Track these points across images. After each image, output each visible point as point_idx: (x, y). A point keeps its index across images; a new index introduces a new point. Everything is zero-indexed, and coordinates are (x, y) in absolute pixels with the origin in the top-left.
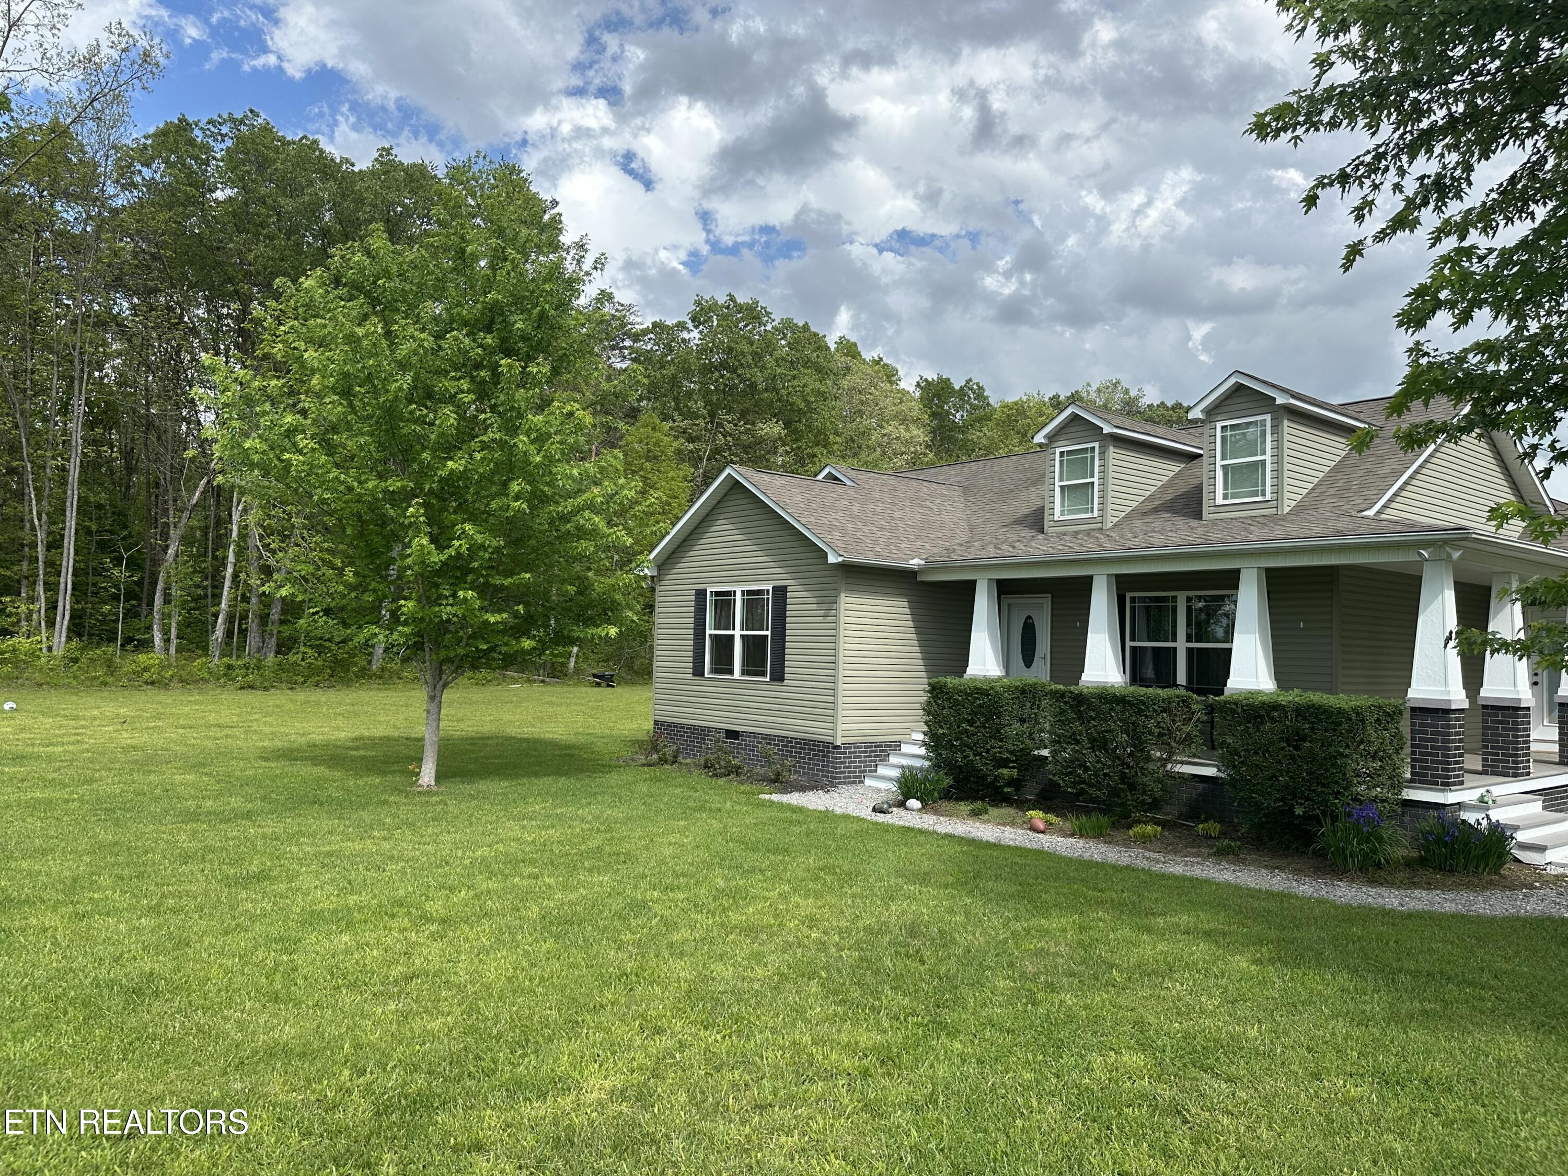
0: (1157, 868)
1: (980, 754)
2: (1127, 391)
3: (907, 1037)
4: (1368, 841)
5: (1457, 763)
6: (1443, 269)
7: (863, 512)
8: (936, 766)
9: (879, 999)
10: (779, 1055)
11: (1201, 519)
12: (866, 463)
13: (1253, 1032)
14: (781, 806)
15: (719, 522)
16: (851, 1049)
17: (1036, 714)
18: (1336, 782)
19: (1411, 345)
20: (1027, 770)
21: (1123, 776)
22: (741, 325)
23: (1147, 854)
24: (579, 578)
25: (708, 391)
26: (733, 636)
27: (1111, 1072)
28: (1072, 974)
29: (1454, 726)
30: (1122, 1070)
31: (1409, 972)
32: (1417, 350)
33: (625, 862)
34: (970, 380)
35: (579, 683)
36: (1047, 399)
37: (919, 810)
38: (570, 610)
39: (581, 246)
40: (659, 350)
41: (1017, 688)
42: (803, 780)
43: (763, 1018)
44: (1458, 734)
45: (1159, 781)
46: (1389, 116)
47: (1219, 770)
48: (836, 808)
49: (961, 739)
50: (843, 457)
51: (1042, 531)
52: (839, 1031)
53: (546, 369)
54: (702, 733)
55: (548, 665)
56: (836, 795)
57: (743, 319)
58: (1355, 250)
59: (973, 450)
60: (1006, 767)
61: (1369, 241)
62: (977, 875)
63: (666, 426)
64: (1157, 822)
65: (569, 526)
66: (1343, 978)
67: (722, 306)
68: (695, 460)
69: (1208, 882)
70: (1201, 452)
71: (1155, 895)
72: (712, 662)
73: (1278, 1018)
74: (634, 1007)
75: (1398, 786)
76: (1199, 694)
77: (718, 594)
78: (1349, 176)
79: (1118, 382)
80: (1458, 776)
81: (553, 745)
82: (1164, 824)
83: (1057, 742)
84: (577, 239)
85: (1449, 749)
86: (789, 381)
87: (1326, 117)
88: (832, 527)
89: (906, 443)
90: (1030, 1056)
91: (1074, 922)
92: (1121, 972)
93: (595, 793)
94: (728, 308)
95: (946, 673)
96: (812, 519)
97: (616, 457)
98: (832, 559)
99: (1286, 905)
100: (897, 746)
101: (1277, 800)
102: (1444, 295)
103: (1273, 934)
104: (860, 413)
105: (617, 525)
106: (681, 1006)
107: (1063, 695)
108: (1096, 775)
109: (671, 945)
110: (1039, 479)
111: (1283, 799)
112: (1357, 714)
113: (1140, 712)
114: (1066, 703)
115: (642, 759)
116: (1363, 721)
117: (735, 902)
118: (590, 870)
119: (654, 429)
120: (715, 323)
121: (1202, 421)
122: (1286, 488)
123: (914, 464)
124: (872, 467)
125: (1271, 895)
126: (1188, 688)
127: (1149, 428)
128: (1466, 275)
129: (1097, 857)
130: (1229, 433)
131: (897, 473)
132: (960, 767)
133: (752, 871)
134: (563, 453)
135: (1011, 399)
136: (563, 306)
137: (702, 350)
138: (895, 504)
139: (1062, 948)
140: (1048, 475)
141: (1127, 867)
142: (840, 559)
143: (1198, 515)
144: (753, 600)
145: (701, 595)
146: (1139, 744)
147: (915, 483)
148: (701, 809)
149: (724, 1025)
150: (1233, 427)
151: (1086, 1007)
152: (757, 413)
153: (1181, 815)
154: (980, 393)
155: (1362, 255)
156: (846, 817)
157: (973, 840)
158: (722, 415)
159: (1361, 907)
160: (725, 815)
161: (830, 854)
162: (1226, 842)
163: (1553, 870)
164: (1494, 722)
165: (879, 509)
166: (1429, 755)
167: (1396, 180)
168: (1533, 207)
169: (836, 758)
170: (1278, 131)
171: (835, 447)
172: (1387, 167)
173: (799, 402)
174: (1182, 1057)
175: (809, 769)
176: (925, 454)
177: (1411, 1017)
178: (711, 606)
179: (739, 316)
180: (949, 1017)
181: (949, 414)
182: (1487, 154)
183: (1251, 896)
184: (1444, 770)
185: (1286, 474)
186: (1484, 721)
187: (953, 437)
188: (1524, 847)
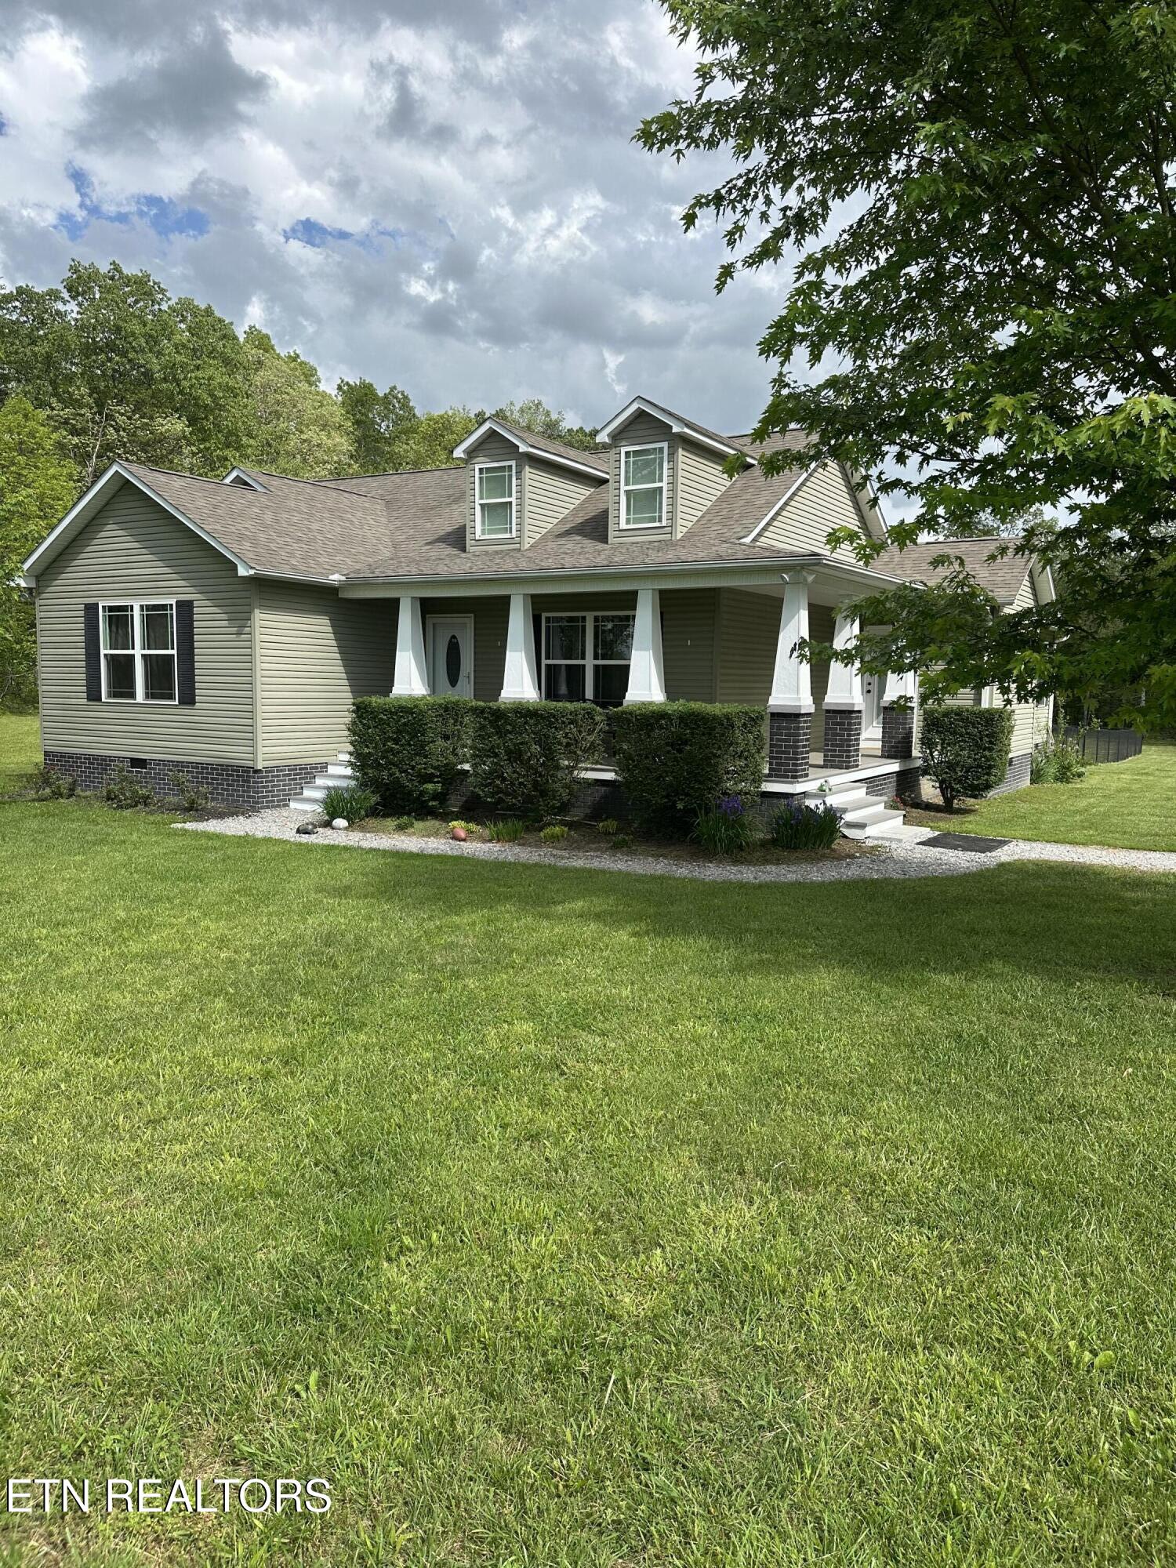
0: (562, 863)
1: (405, 771)
2: (548, 414)
3: (314, 1037)
4: (733, 827)
5: (804, 758)
6: (796, 301)
7: (277, 521)
8: (363, 785)
9: (288, 1006)
10: (177, 1072)
11: (607, 543)
12: (284, 471)
13: (626, 993)
14: (196, 834)
15: (109, 527)
16: (255, 1055)
17: (458, 730)
18: (710, 780)
19: (776, 376)
20: (451, 784)
21: (536, 785)
22: (130, 300)
23: (555, 852)
25: (93, 377)
26: (133, 656)
27: (502, 1041)
28: (478, 961)
29: (803, 728)
30: (512, 1038)
31: (754, 931)
32: (780, 381)
34: (395, 387)
36: (471, 414)
37: (346, 829)
40: (28, 322)
41: (440, 705)
42: (222, 807)
43: (162, 1038)
44: (805, 734)
45: (566, 786)
47: (616, 774)
48: (258, 833)
49: (387, 758)
50: (257, 462)
51: (464, 550)
52: (243, 1040)
54: (103, 763)
56: (258, 820)
57: (131, 293)
58: (727, 272)
59: (400, 463)
60: (431, 782)
61: (739, 265)
62: (398, 884)
63: (42, 414)
64: (563, 823)
66: (704, 943)
67: (105, 276)
68: (82, 457)
69: (603, 872)
70: (607, 477)
71: (557, 886)
72: (109, 685)
73: (647, 978)
75: (758, 780)
76: (602, 707)
77: (111, 609)
78: (723, 198)
79: (540, 403)
80: (804, 770)
82: (571, 825)
83: (478, 757)
85: (798, 747)
86: (192, 371)
87: (705, 133)
88: (242, 537)
89: (328, 451)
90: (430, 1038)
91: (483, 916)
92: (520, 954)
94: (112, 278)
95: (371, 693)
96: (218, 527)
98: (242, 571)
99: (664, 886)
100: (323, 767)
101: (663, 797)
103: (652, 910)
104: (278, 415)
106: (69, 1037)
107: (483, 711)
108: (512, 784)
109: (60, 981)
110: (460, 497)
111: (667, 796)
112: (728, 719)
113: (551, 725)
114: (485, 718)
115: (32, 794)
116: (732, 725)
117: (137, 931)
119: (26, 416)
120: (97, 296)
121: (608, 445)
122: (680, 515)
123: (336, 473)
124: (292, 474)
125: (653, 878)
126: (593, 702)
127: (562, 450)
128: (814, 309)
129: (511, 858)
130: (632, 459)
131: (316, 482)
132: (387, 784)
133: (159, 899)
135: (437, 413)
137: (82, 326)
138: (312, 515)
139: (470, 940)
140: (469, 493)
141: (536, 865)
142: (252, 572)
143: (604, 539)
144: (155, 618)
145: (91, 610)
146: (549, 754)
147: (334, 494)
148: (102, 842)
149: (118, 1050)
150: (636, 453)
151: (487, 988)
152: (155, 405)
153: (586, 817)
154: (405, 402)
155: (732, 278)
156: (268, 840)
157: (397, 852)
158: (111, 404)
159: (724, 882)
160: (130, 847)
161: (247, 878)
162: (621, 836)
163: (870, 843)
164: (833, 724)
165: (295, 519)
166: (784, 752)
167: (764, 208)
168: (878, 252)
169: (257, 783)
170: (663, 142)
171: (249, 451)
172: (756, 193)
173: (205, 396)
174: (565, 1020)
175: (228, 795)
176: (350, 465)
177: (751, 966)
178: (104, 622)
179: (127, 289)
180: (356, 1014)
181: (373, 422)
182: (841, 194)
183: (637, 881)
184: (794, 765)
185: (680, 501)
186: (827, 723)
187: (378, 448)
188: (850, 825)
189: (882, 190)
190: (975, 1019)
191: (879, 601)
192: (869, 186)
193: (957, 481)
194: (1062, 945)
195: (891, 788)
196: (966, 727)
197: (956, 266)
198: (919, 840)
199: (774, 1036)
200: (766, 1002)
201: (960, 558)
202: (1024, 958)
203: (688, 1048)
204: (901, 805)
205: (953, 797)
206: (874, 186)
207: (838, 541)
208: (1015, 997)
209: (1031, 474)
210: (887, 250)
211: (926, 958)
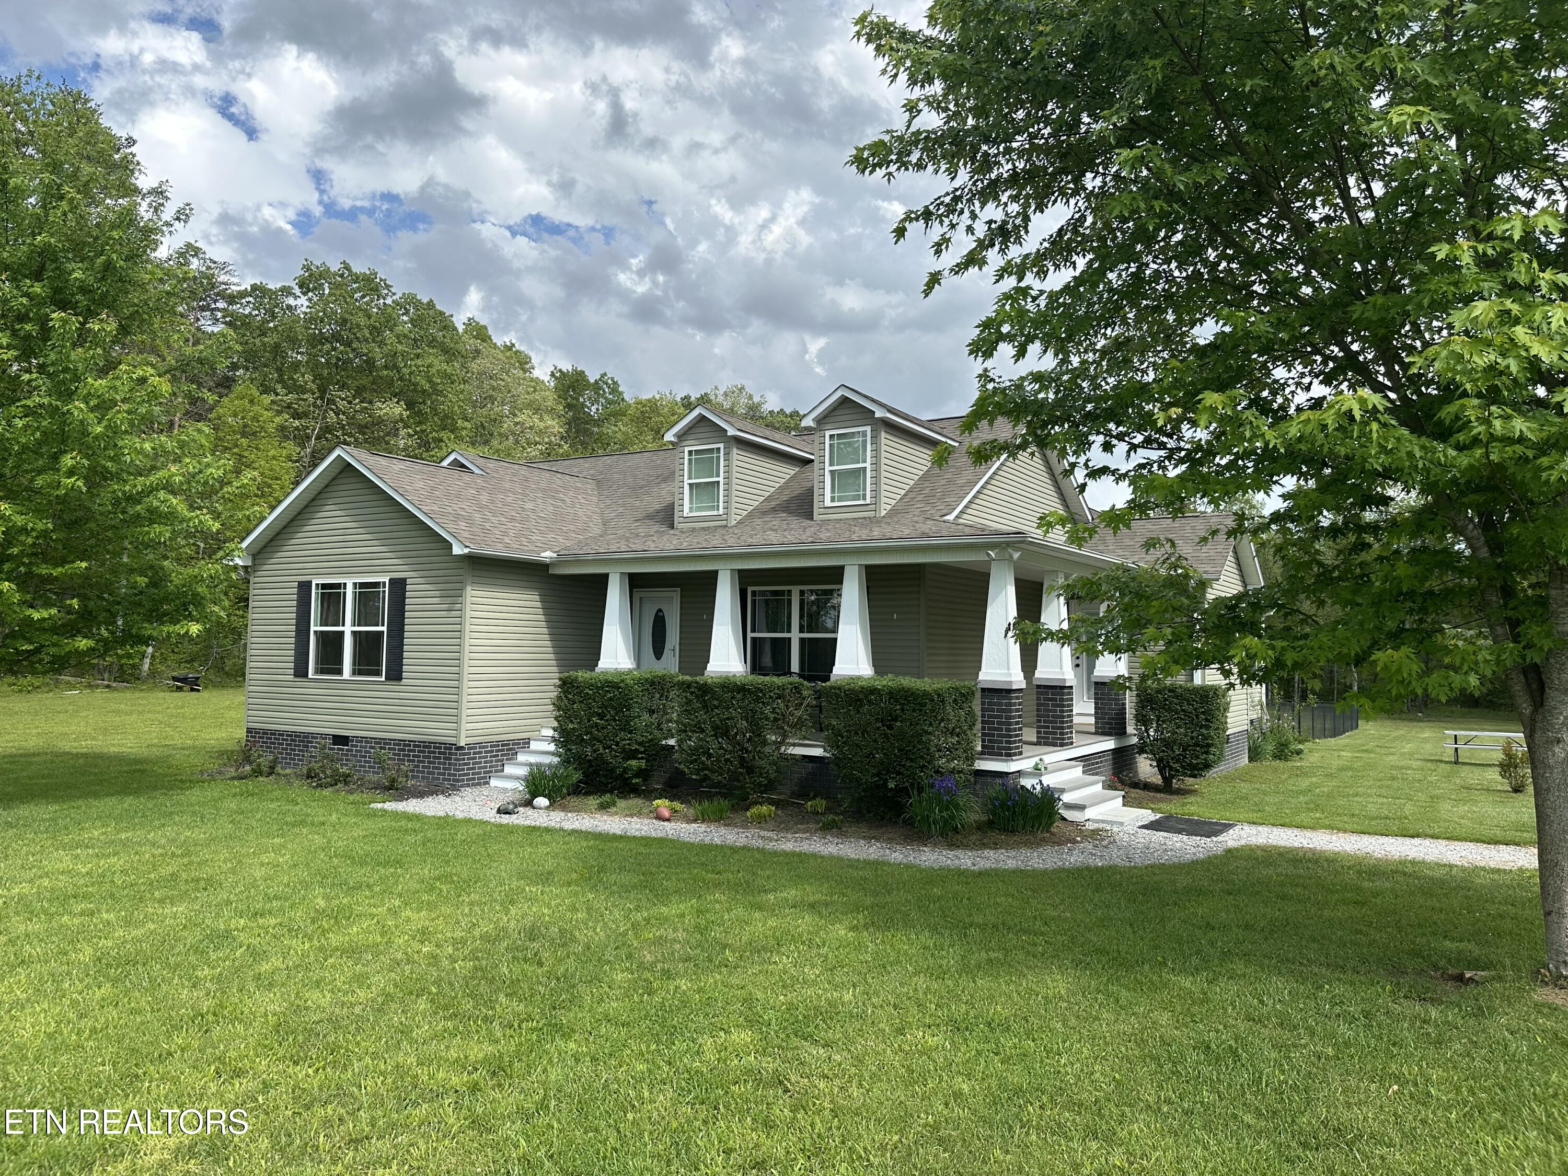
0: (770, 846)
1: (609, 747)
2: (751, 397)
3: (521, 1044)
4: (947, 809)
5: (1017, 736)
6: (1004, 305)
7: (492, 502)
8: (566, 762)
9: (492, 1008)
10: (380, 1083)
11: (812, 519)
12: (497, 451)
13: (848, 997)
14: (396, 815)
15: (328, 508)
16: (461, 1065)
17: (664, 705)
18: (922, 757)
19: (981, 372)
20: (655, 760)
21: (742, 761)
22: (357, 296)
23: (762, 833)
24: (152, 567)
25: (318, 365)
26: (343, 632)
27: (719, 1052)
28: (688, 959)
29: (1015, 704)
30: (730, 1049)
31: (979, 926)
32: (985, 377)
33: (205, 889)
34: (605, 374)
35: (155, 687)
36: (679, 399)
37: (547, 808)
38: (140, 604)
39: (159, 192)
40: (260, 316)
41: (646, 680)
42: (422, 785)
43: (363, 1044)
44: (1017, 710)
45: (774, 763)
46: (965, 164)
47: (825, 750)
48: (458, 813)
49: (591, 733)
50: (473, 444)
51: (672, 527)
52: (447, 1047)
53: (112, 326)
54: (305, 739)
55: (116, 668)
56: (457, 799)
57: (358, 290)
58: (935, 279)
59: (608, 444)
60: (634, 758)
61: (946, 273)
62: (602, 869)
63: (267, 399)
64: (772, 802)
65: (139, 507)
66: (925, 938)
67: (335, 274)
68: (302, 439)
69: (814, 855)
70: (812, 457)
71: (767, 873)
72: (316, 662)
73: (870, 980)
74: (209, 1050)
75: (971, 759)
76: (809, 681)
77: (324, 586)
78: (931, 213)
79: (743, 388)
80: (1018, 748)
81: (119, 759)
82: (777, 804)
83: (684, 732)
84: (155, 185)
85: (1010, 724)
86: (412, 359)
87: (914, 158)
88: (457, 518)
89: (540, 433)
90: (643, 1047)
91: (692, 906)
92: (733, 951)
93: (171, 813)
94: (342, 276)
95: (577, 667)
96: (435, 508)
97: (199, 431)
98: (457, 550)
99: (879, 872)
100: (526, 743)
101: (874, 775)
102: (1005, 329)
103: (868, 901)
104: (492, 399)
105: (200, 508)
106: (267, 1042)
107: (689, 685)
108: (718, 761)
109: (258, 977)
110: (670, 476)
111: (878, 775)
112: (939, 695)
113: (758, 700)
114: (692, 693)
115: (232, 772)
116: (943, 701)
117: (337, 922)
118: (161, 901)
119: (252, 402)
120: (327, 292)
121: (813, 429)
122: (883, 493)
123: (549, 455)
124: (505, 455)
125: (867, 863)
126: (801, 675)
127: (768, 433)
128: (1023, 312)
129: (717, 841)
130: (836, 441)
131: (530, 463)
132: (590, 761)
133: (358, 887)
134: (131, 424)
135: (645, 396)
136: (135, 256)
137: (311, 319)
138: (527, 495)
139: (681, 935)
140: (678, 473)
141: (744, 848)
142: (466, 551)
143: (810, 516)
144: (367, 593)
145: (305, 588)
146: (756, 729)
147: (548, 475)
148: (302, 823)
149: (317, 1058)
150: (840, 436)
151: (700, 990)
152: (375, 391)
153: (794, 795)
154: (615, 385)
155: (939, 284)
156: (468, 821)
157: (600, 834)
158: (334, 391)
159: (941, 869)
160: (329, 829)
161: (447, 862)
162: (831, 817)
163: (1090, 826)
164: (1045, 699)
165: (509, 500)
166: (996, 729)
167: (969, 222)
168: (1075, 257)
169: (459, 760)
170: (874, 166)
171: (464, 433)
172: (962, 210)
173: (424, 382)
174: (785, 1028)
175: (428, 773)
176: (560, 445)
177: (979, 967)
178: (317, 599)
179: (355, 286)
180: (564, 1018)
181: (583, 405)
182: (1040, 208)
183: (851, 866)
184: (1007, 742)
185: (883, 480)
186: (1038, 699)
187: (588, 429)
188: (1069, 807)
189: (1080, 204)
190: (1221, 1027)
191: (1092, 583)
192: (1068, 201)
193: (1165, 468)
194: (1304, 943)
195: (1107, 766)
196: (1181, 705)
197: (1156, 271)
198: (1140, 824)
199: (1010, 1048)
200: (999, 1008)
201: (1171, 541)
202: (1265, 956)
203: (919, 1062)
204: (1118, 785)
205: (1173, 777)
206: (1072, 201)
207: (1050, 525)
208: (1261, 1002)
209: (1240, 462)
210: (1084, 256)
211: (1164, 958)
